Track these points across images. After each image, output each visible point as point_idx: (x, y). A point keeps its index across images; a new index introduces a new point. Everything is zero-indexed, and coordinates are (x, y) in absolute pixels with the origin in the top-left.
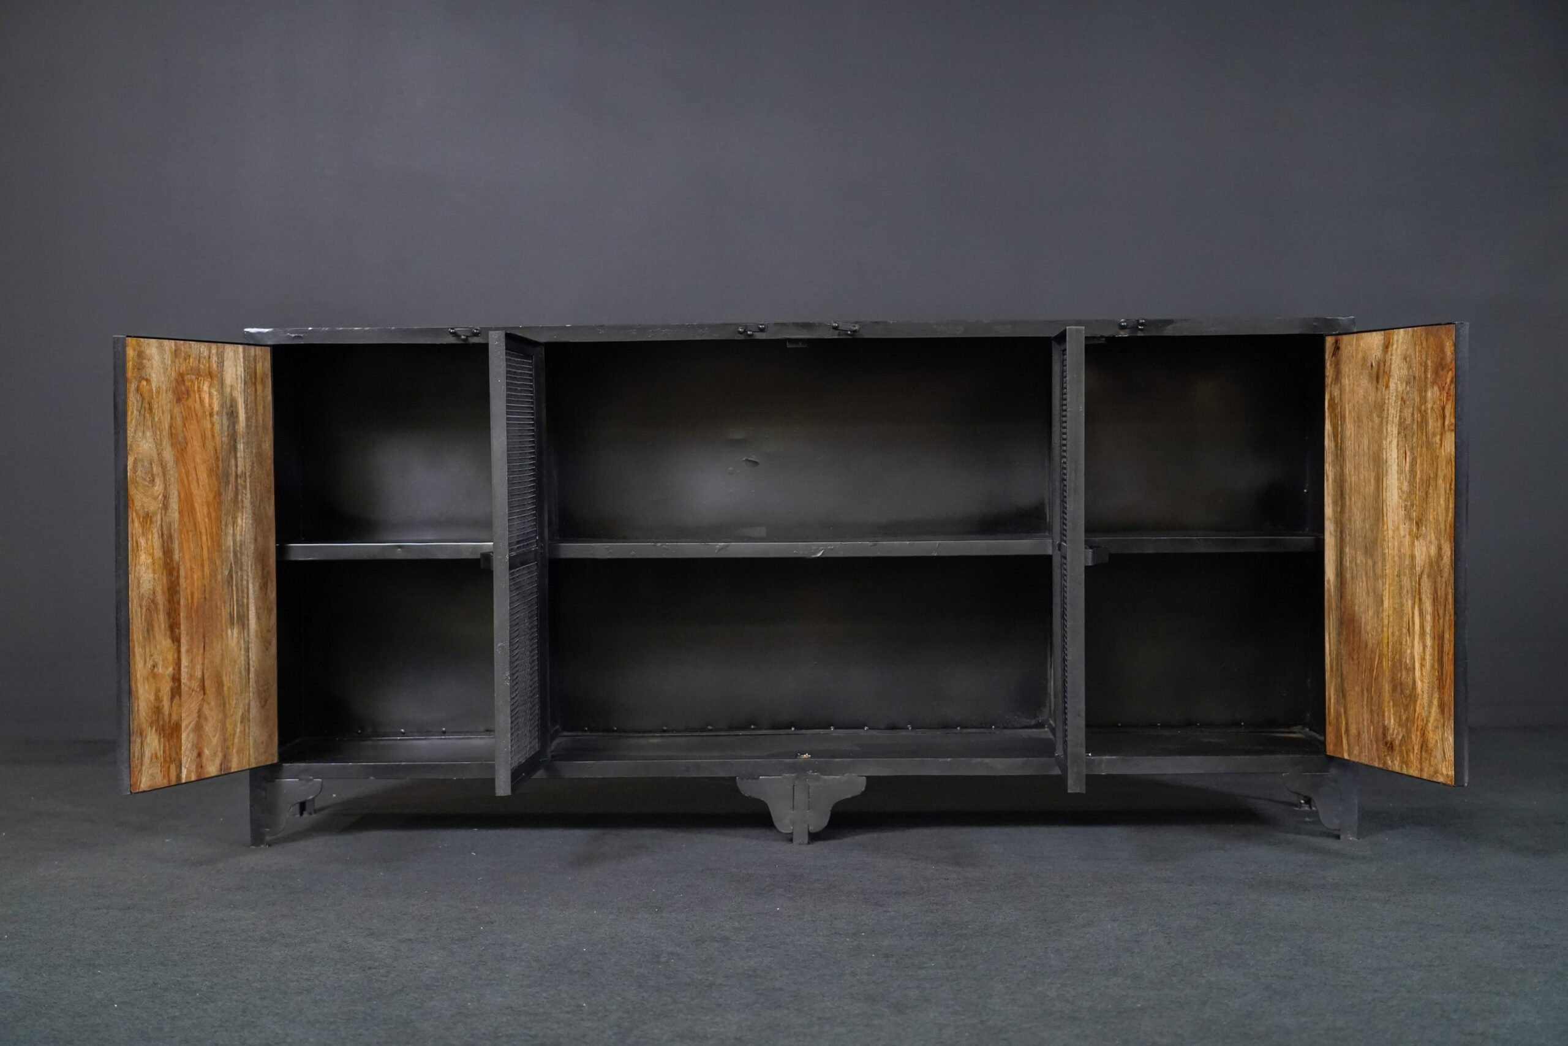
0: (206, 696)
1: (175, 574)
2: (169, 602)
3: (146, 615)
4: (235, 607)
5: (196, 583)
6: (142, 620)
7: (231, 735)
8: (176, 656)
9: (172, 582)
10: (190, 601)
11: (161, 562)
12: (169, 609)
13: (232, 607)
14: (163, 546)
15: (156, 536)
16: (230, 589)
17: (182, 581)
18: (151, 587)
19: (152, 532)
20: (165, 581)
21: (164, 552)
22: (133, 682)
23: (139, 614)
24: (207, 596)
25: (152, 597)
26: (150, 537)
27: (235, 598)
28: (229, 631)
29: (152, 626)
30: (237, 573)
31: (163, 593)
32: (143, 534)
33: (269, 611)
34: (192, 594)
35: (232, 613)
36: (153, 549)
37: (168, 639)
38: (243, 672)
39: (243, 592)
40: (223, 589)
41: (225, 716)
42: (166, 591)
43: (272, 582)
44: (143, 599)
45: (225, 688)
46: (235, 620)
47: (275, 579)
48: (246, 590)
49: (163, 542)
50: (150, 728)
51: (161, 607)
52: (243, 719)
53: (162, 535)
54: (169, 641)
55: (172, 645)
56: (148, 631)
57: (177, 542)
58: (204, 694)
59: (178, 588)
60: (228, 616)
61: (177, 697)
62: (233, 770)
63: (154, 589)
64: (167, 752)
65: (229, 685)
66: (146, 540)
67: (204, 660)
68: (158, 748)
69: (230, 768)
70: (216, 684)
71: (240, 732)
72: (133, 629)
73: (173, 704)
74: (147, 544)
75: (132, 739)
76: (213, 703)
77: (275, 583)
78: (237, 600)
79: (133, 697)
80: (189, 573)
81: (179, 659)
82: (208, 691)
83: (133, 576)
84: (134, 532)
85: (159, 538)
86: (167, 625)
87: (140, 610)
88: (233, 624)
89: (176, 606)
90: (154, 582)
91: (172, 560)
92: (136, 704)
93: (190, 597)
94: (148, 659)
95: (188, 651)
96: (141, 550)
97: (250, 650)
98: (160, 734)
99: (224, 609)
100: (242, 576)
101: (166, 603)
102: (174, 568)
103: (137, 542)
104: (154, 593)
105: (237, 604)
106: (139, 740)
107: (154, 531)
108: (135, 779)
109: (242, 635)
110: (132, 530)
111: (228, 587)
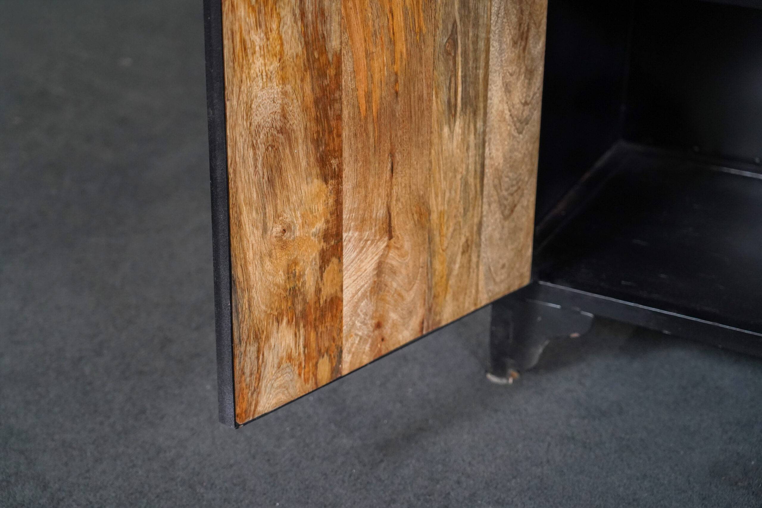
0: (392, 241)
1: (331, 72)
2: (318, 120)
3: (266, 157)
4: (460, 89)
5: (377, 77)
6: (256, 167)
7: (442, 277)
8: (331, 201)
9: (323, 89)
10: (363, 108)
11: (301, 62)
12: (318, 132)
13: (453, 90)
14: (305, 34)
15: (288, 19)
16: (451, 63)
17: (346, 80)
18: (278, 109)
19: (278, 14)
20: (308, 88)
21: (307, 44)
22: (239, 270)
23: (251, 161)
24: (400, 88)
25: (279, 124)
26: (274, 26)
27: (460, 74)
28: (446, 130)
29: (280, 170)
30: (465, 34)
31: (305, 109)
32: (258, 24)
33: (530, 73)
34: (368, 95)
35: (453, 100)
36: (282, 45)
37: (315, 180)
38: (471, 180)
39: (476, 60)
40: (435, 68)
41: (432, 254)
42: (311, 105)
43: (538, 27)
44: (258, 133)
45: (434, 216)
46: (459, 109)
47: (544, 21)
48: (483, 56)
49: (306, 26)
50: (275, 324)
51: (300, 135)
52: (468, 246)
53: (303, 14)
54: (317, 184)
55: (325, 186)
56: (271, 181)
57: (336, 18)
58: (391, 238)
59: (337, 95)
60: (445, 107)
61: (335, 260)
62: (443, 323)
63: (283, 110)
64: (313, 345)
65: (440, 208)
66: (266, 34)
67: (391, 189)
68: (292, 345)
69: (440, 322)
70: (416, 217)
71: (462, 266)
72: (237, 188)
73: (325, 275)
74: (268, 39)
75: (237, 352)
76: (407, 245)
77: (543, 27)
78: (464, 77)
79: (239, 291)
80: (363, 62)
81: (338, 203)
82: (397, 232)
83: (235, 102)
84: (236, 27)
85: (295, 22)
86: (312, 159)
87: (251, 154)
88: (455, 116)
89: (333, 123)
90: (283, 99)
91: (323, 51)
92: (246, 300)
93: (363, 101)
94: (270, 224)
95: (357, 186)
96: (254, 53)
97: (487, 144)
98: (297, 325)
99: (437, 97)
100: (477, 36)
101: (313, 125)
102: (328, 63)
103: (243, 42)
104: (284, 116)
105: (464, 82)
106: (252, 349)
107: (282, 14)
108: (244, 405)
109: (472, 126)
110: (232, 23)
111: (447, 61)
